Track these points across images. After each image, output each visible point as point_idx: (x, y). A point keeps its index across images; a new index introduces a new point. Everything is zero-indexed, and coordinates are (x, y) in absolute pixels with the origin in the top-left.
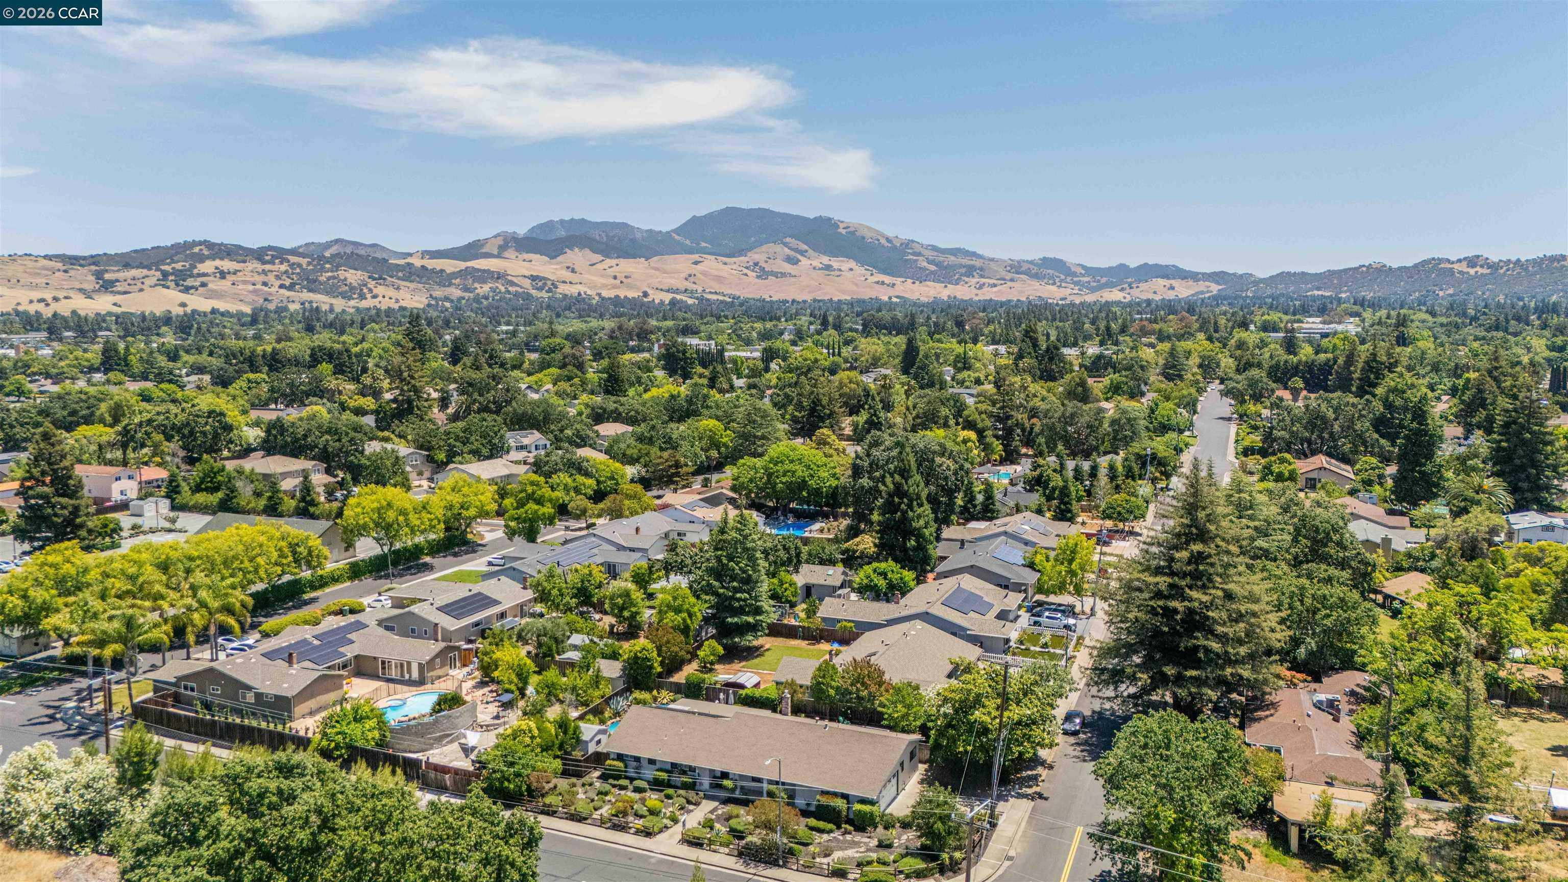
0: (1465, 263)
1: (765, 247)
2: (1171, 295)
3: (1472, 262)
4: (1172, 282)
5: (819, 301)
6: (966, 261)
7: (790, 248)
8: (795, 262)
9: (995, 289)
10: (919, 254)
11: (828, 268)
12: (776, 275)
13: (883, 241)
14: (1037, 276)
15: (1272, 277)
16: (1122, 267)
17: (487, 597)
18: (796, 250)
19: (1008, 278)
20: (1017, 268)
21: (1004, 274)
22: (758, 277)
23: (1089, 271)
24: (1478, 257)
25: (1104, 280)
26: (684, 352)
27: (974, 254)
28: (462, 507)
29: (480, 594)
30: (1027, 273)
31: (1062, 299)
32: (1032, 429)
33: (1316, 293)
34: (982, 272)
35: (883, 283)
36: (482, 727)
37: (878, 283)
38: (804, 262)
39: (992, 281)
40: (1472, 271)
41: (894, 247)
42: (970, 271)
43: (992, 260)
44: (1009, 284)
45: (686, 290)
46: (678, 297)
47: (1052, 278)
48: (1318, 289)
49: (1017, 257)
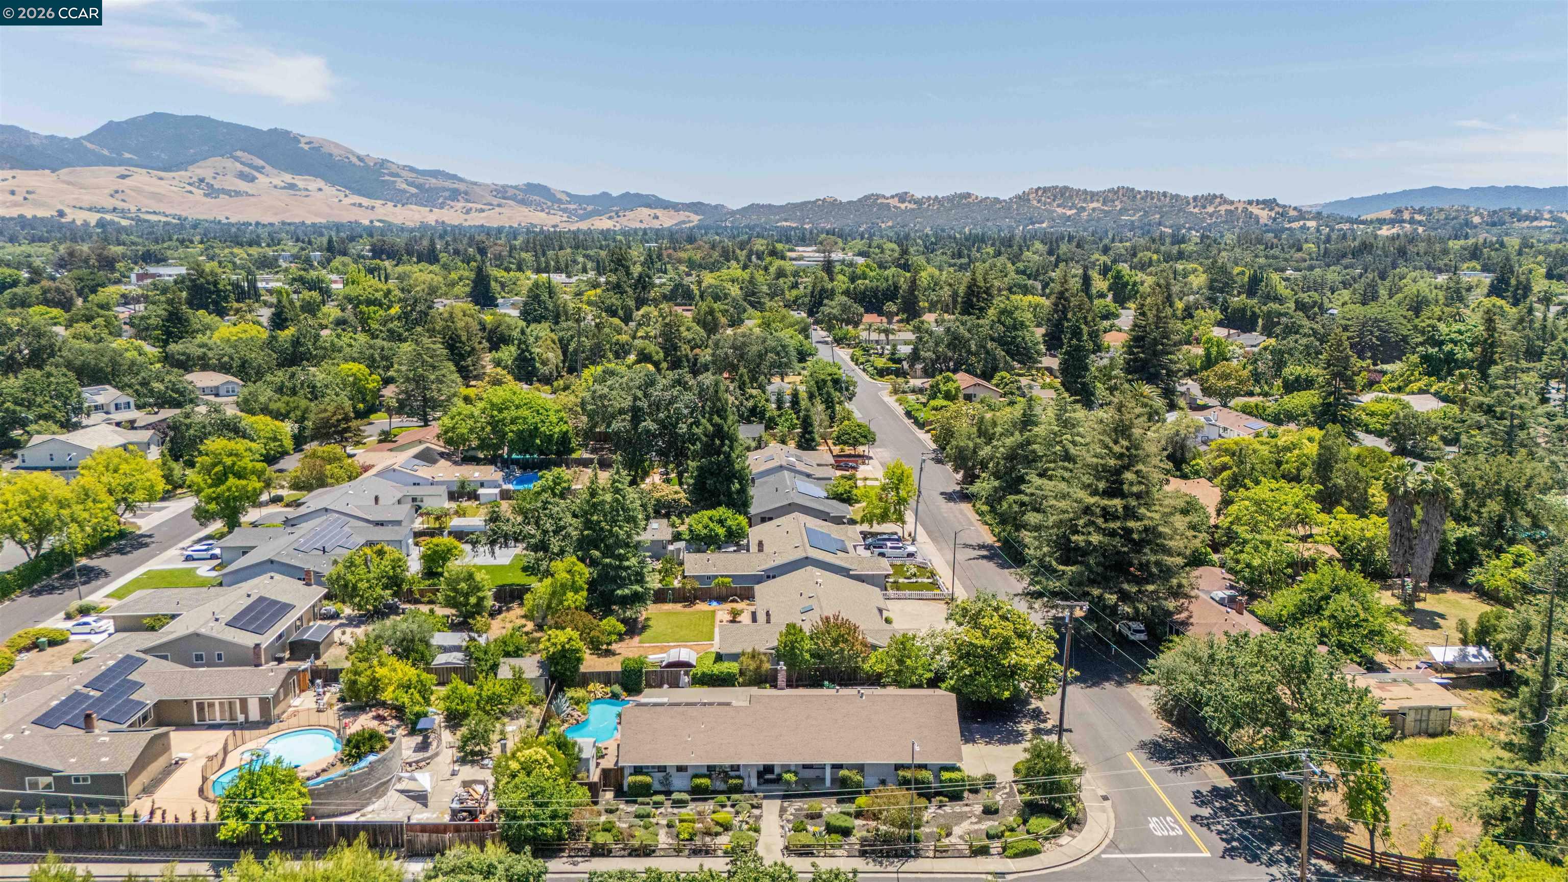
0: (896, 199)
1: (211, 161)
2: (656, 224)
3: (902, 198)
4: (655, 211)
5: (289, 224)
6: (448, 184)
7: (242, 163)
8: (252, 179)
9: (483, 215)
10: (397, 175)
11: (292, 186)
12: (228, 193)
13: (354, 160)
14: (523, 202)
15: (744, 209)
16: (605, 195)
17: (275, 602)
18: (250, 166)
19: (495, 203)
20: (503, 193)
21: (490, 199)
22: (206, 195)
23: (574, 198)
24: (906, 193)
25: (590, 208)
26: (216, 284)
27: (454, 177)
28: (127, 490)
29: (261, 599)
30: (514, 198)
31: (554, 226)
32: (696, 360)
33: (785, 224)
34: (467, 196)
35: (360, 205)
36: (410, 764)
37: (354, 204)
38: (262, 179)
39: (479, 206)
40: (903, 206)
41: (367, 167)
42: (455, 195)
43: (475, 184)
44: (498, 209)
45: (115, 209)
46: (108, 217)
47: (539, 204)
48: (786, 220)
49: (501, 182)
